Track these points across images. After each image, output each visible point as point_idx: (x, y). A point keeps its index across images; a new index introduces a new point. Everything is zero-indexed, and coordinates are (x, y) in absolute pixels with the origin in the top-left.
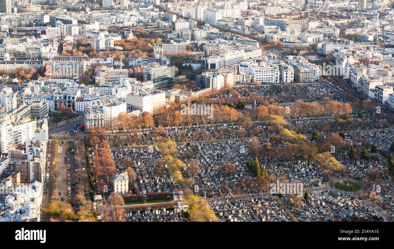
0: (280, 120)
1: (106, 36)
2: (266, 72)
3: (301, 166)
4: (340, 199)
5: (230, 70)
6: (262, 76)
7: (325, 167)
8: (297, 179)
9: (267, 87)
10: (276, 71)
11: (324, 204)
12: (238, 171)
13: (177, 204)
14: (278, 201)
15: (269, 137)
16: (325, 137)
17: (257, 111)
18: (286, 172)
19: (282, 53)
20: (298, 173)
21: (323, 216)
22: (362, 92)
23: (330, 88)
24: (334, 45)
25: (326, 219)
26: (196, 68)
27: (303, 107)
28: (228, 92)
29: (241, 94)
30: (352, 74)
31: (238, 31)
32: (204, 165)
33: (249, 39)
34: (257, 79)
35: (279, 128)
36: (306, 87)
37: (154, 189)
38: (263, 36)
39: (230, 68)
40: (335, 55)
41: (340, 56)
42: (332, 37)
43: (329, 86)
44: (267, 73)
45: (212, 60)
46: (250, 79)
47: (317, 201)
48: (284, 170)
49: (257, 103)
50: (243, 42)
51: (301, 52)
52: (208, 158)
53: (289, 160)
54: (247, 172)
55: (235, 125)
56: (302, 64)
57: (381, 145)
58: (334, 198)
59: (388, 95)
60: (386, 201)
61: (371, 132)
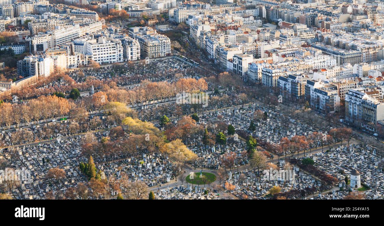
0: (122, 107)
2: (106, 49)
3: (146, 160)
4: (192, 195)
5: (61, 50)
6: (102, 54)
7: (174, 159)
8: (142, 177)
10: (118, 47)
12: (69, 177)
15: (109, 129)
16: (176, 122)
17: (94, 99)
18: (128, 170)
19: (128, 25)
20: (143, 169)
22: (219, 64)
23: (183, 62)
24: (188, 11)
26: (18, 52)
27: (150, 88)
28: (59, 79)
29: (76, 80)
30: (208, 43)
31: (74, 1)
33: (86, 11)
34: (95, 59)
35: (120, 117)
36: (154, 64)
38: (104, 5)
39: (61, 49)
40: (189, 22)
41: (195, 23)
42: (186, 2)
43: (181, 59)
44: (107, 51)
45: (38, 40)
46: (87, 60)
48: (126, 168)
49: (95, 89)
50: (78, 15)
51: (149, 22)
53: (132, 155)
54: (80, 176)
55: (66, 119)
56: (149, 36)
57: (240, 125)
58: (184, 195)
59: (248, 64)
60: (244, 190)
61: (229, 110)
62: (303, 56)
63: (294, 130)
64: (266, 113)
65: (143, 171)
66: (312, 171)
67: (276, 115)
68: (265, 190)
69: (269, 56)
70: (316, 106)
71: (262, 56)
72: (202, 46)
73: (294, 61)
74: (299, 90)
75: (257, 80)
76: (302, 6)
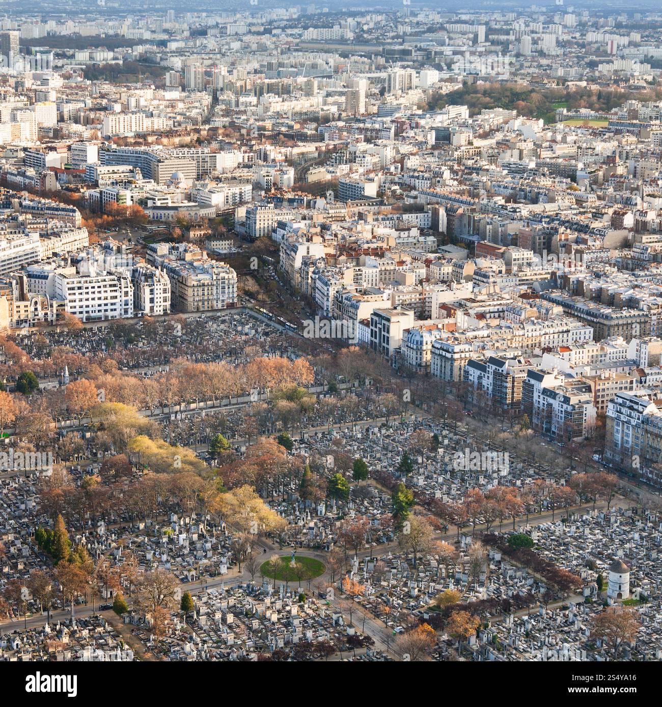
0: (129, 414)
2: (96, 290)
3: (177, 528)
4: (272, 603)
6: (87, 300)
7: (238, 526)
8: (167, 561)
10: (123, 286)
11: (230, 618)
12: (13, 557)
14: (114, 623)
15: (100, 460)
16: (243, 449)
17: (69, 396)
18: (139, 546)
19: (145, 239)
20: (170, 546)
21: (226, 648)
23: (263, 322)
24: (277, 211)
25: (235, 655)
27: (189, 375)
29: (29, 353)
30: (319, 284)
31: (27, 181)
33: (54, 204)
34: (73, 310)
35: (123, 435)
36: (201, 325)
38: (95, 192)
40: (278, 236)
41: (291, 239)
42: (273, 191)
43: (260, 317)
44: (100, 292)
46: (55, 311)
47: (214, 612)
48: (133, 543)
49: (70, 374)
50: (36, 212)
51: (192, 234)
53: (148, 516)
54: (37, 557)
55: (8, 436)
56: (191, 264)
57: (379, 460)
58: (256, 602)
59: (401, 332)
60: (382, 595)
61: (358, 427)
62: (523, 317)
63: (495, 475)
64: (435, 437)
65: (171, 549)
66: (528, 560)
67: (457, 443)
68: (427, 598)
69: (449, 315)
70: (544, 426)
71: (434, 315)
72: (304, 289)
73: (501, 328)
74: (509, 391)
75: (420, 365)
76: (525, 210)
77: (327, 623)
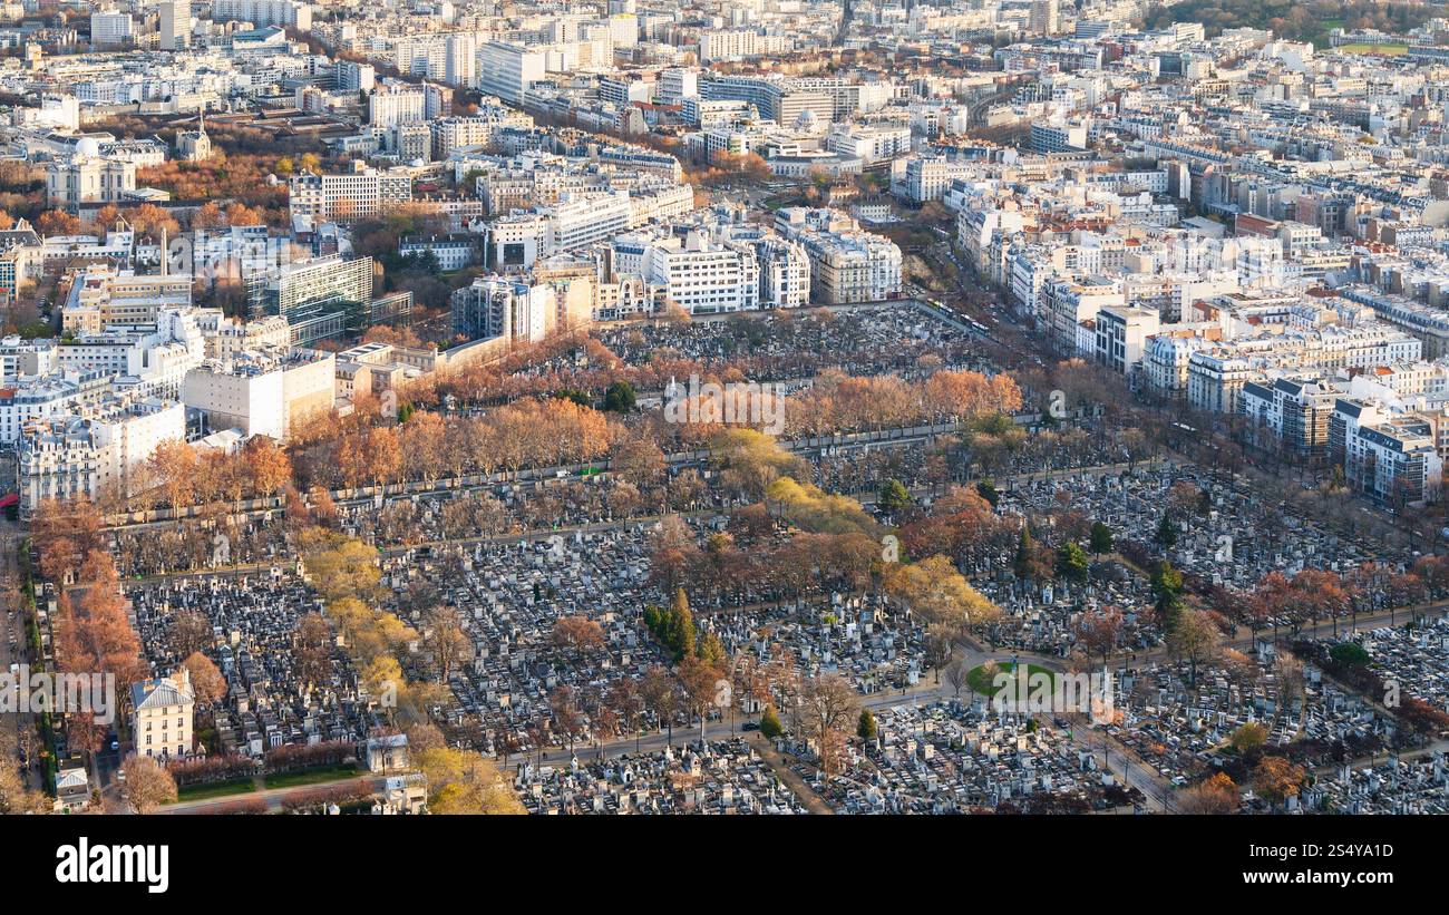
0: (767, 446)
1: (106, 151)
2: (709, 270)
3: (843, 613)
4: (987, 731)
5: (578, 266)
6: (696, 284)
7: (930, 616)
8: (832, 662)
9: (713, 325)
10: (745, 266)
11: (930, 751)
12: (614, 646)
13: (381, 786)
14: (764, 751)
15: (727, 511)
16: (927, 502)
18: (790, 638)
19: (767, 201)
20: (834, 640)
21: (926, 797)
22: (1052, 334)
23: (938, 321)
24: (950, 166)
25: (941, 808)
26: (451, 263)
27: (846, 393)
28: (571, 349)
29: (620, 355)
31: (604, 120)
32: (486, 630)
33: (644, 152)
34: (678, 298)
35: (760, 476)
36: (854, 322)
37: (295, 732)
38: (697, 137)
39: (578, 261)
40: (955, 199)
41: (974, 205)
42: (942, 138)
43: (935, 313)
44: (713, 274)
45: (511, 232)
46: (652, 298)
47: (905, 742)
48: (782, 633)
50: (622, 162)
51: (832, 194)
52: (500, 600)
53: (800, 594)
54: (647, 648)
55: (599, 472)
56: (838, 237)
57: (1125, 524)
58: (965, 729)
59: (1143, 340)
60: (1148, 726)
61: (1089, 476)
62: (1317, 322)
63: (1299, 553)
64: (1205, 493)
65: (835, 644)
66: (1362, 684)
67: (1237, 503)
68: (1216, 734)
69: (1208, 317)
70: (1364, 483)
71: (1185, 316)
72: (994, 276)
73: (1287, 337)
74: (1308, 429)
75: (1171, 388)
76: (1303, 169)
77: (1071, 766)
